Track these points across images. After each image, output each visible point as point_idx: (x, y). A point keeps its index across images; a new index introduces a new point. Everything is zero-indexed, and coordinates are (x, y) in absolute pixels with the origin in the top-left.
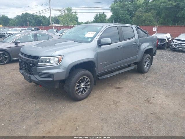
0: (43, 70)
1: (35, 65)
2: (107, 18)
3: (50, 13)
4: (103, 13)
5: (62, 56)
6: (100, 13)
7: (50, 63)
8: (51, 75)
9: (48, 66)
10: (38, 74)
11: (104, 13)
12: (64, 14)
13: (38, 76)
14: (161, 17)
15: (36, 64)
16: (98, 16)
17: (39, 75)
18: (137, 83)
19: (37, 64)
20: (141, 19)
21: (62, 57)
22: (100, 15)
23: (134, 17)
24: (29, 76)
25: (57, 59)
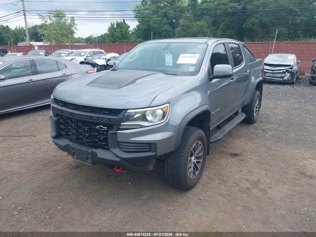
0: (133, 138)
1: (110, 126)
2: (129, 30)
3: (26, 21)
4: (122, 21)
5: (168, 104)
6: (119, 21)
7: (147, 120)
8: (151, 145)
9: (145, 127)
10: (119, 145)
11: (124, 20)
12: (49, 22)
13: (118, 149)
14: (218, 28)
15: (114, 125)
16: (115, 26)
17: (120, 148)
18: (256, 141)
19: (120, 125)
20: (191, 31)
21: (168, 106)
22: (118, 25)
23: (178, 28)
24: (90, 151)
25: (160, 112)
